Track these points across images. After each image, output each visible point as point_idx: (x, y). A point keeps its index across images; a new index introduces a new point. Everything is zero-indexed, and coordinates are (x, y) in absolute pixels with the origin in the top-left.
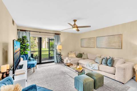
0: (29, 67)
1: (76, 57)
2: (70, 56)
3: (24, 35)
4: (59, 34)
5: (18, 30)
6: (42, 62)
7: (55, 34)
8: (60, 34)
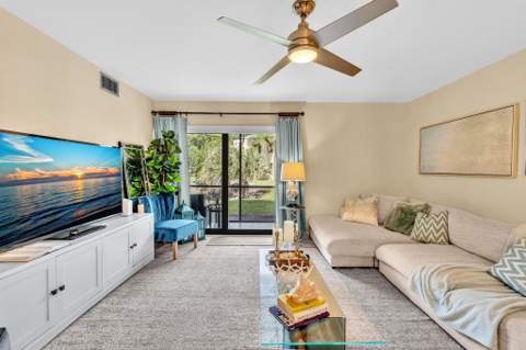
0: (159, 240)
1: (380, 224)
2: (346, 216)
3: (170, 127)
4: (296, 115)
5: (154, 113)
6: (232, 226)
7: (281, 115)
8: (303, 114)
